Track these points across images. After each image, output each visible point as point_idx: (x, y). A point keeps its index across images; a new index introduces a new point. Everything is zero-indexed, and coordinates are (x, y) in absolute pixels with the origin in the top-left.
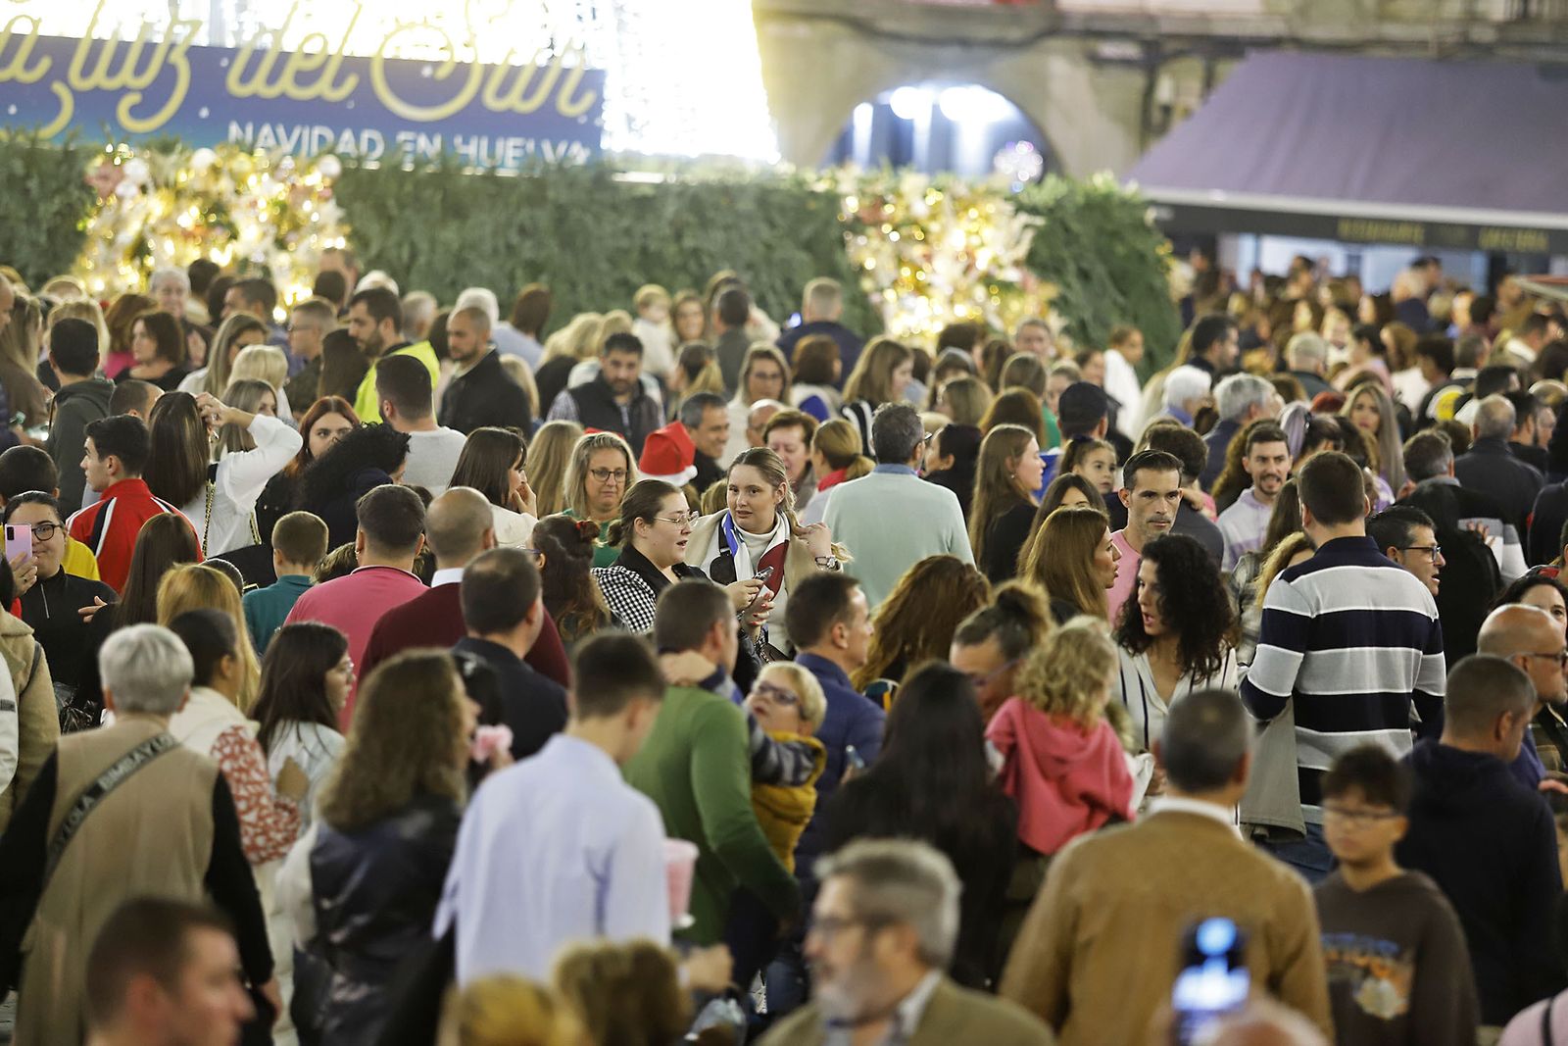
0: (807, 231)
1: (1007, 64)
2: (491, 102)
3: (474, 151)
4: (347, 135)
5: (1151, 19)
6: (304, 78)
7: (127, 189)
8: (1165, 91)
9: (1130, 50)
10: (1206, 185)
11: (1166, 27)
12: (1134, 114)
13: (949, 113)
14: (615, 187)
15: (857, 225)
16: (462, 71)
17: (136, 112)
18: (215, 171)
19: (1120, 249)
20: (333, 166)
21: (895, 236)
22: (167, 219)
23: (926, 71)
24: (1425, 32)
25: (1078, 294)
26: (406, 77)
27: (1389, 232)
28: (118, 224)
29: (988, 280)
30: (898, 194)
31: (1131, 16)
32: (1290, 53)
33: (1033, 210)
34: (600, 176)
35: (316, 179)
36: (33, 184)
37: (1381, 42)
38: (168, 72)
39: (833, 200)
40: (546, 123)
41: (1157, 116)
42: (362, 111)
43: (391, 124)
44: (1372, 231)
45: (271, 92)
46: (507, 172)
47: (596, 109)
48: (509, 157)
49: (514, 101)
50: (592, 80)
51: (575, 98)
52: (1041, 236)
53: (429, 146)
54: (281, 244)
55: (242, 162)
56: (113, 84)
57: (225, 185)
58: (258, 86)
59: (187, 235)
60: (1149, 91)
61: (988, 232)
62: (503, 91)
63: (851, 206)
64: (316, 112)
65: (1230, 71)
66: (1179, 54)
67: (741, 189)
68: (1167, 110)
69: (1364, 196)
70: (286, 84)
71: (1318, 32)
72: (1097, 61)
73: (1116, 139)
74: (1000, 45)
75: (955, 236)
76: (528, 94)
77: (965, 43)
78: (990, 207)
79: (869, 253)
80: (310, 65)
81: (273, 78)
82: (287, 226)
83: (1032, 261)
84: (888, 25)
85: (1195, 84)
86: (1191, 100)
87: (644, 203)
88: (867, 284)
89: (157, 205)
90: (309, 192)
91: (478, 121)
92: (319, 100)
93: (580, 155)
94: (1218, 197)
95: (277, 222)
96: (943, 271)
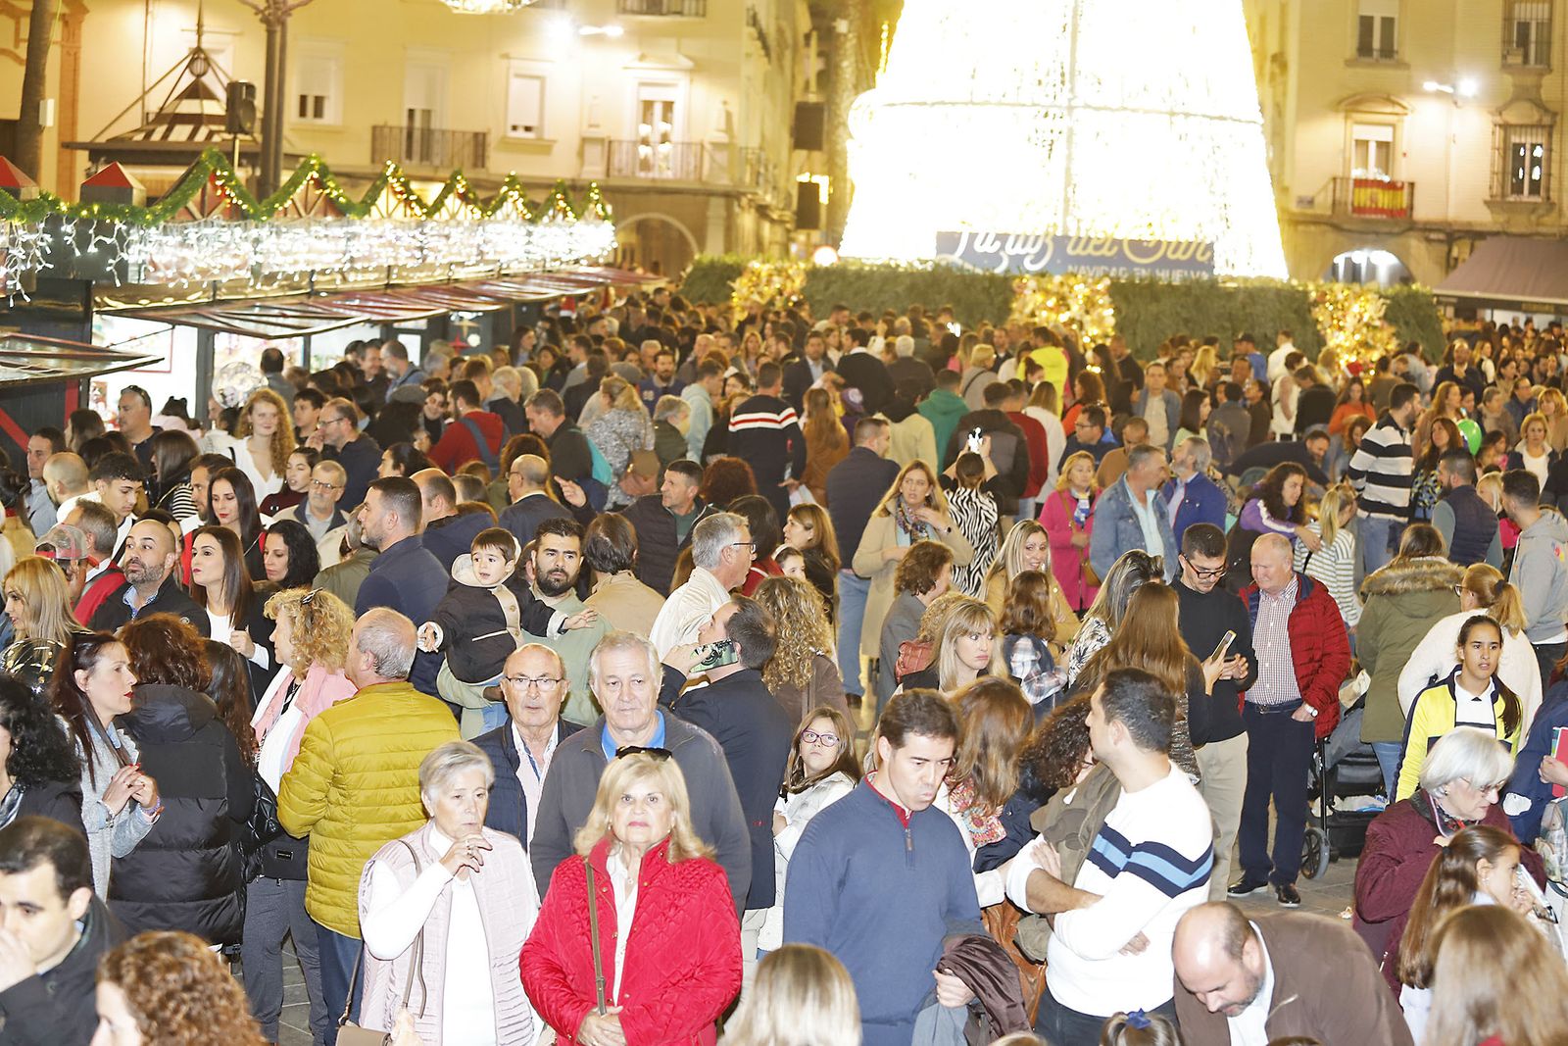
0: (1295, 306)
1: (1393, 241)
2: (1170, 256)
3: (1163, 276)
4: (1114, 269)
5: (1450, 224)
6: (1097, 248)
7: (1028, 292)
8: (1455, 252)
9: (1441, 236)
10: (1474, 290)
11: (1456, 228)
12: (1444, 261)
13: (1373, 261)
14: (1218, 289)
15: (1316, 303)
16: (1159, 243)
17: (1033, 262)
18: (1062, 284)
19: (1422, 313)
20: (1107, 282)
21: (1331, 308)
22: (1044, 303)
23: (1361, 246)
24: (1555, 230)
25: (1404, 330)
26: (1137, 246)
27: (1541, 308)
28: (1025, 305)
29: (1368, 325)
30: (1331, 291)
31: (1441, 223)
32: (1504, 237)
33: (1386, 297)
34: (1213, 283)
35: (1101, 287)
36: (992, 290)
37: (1538, 234)
38: (1044, 248)
39: (1306, 293)
40: (1192, 263)
41: (1452, 262)
42: (1120, 259)
43: (1130, 264)
44: (1535, 308)
45: (1098, 253)
46: (1176, 283)
47: (1212, 258)
48: (1177, 277)
49: (1179, 255)
50: (1210, 247)
51: (1203, 254)
52: (1389, 308)
53: (1144, 273)
54: (1087, 312)
55: (1072, 281)
56: (1022, 252)
57: (1065, 289)
58: (1079, 251)
59: (1051, 309)
60: (1450, 251)
61: (1368, 306)
62: (1175, 251)
63: (1313, 295)
64: (1103, 260)
65: (1479, 244)
66: (1460, 238)
67: (1269, 289)
68: (1456, 259)
69: (1532, 294)
70: (1090, 250)
71: (1514, 230)
72: (1428, 240)
73: (1436, 272)
74: (1390, 234)
75: (1356, 308)
76: (1184, 253)
77: (1377, 233)
78: (1370, 296)
79: (1320, 314)
80: (1099, 242)
81: (1085, 248)
82: (1090, 305)
83: (1385, 318)
84: (1346, 226)
85: (1467, 250)
86: (1466, 255)
87: (1230, 295)
88: (1319, 327)
89: (1039, 298)
90: (1098, 292)
91: (1165, 263)
92: (1103, 256)
93: (1205, 276)
94: (1477, 294)
95: (1085, 304)
96: (1350, 322)
